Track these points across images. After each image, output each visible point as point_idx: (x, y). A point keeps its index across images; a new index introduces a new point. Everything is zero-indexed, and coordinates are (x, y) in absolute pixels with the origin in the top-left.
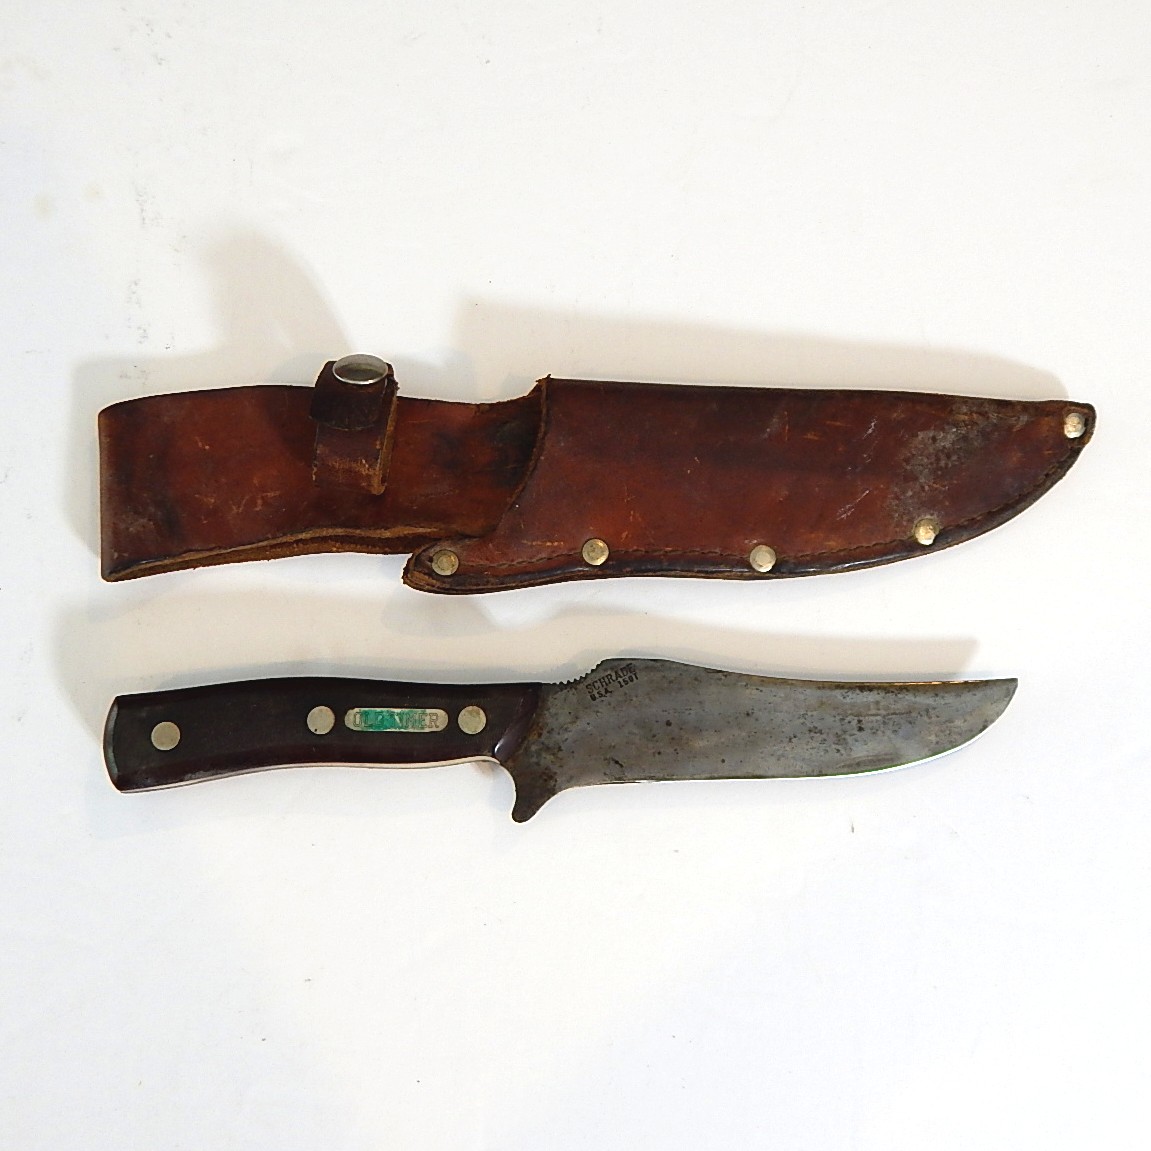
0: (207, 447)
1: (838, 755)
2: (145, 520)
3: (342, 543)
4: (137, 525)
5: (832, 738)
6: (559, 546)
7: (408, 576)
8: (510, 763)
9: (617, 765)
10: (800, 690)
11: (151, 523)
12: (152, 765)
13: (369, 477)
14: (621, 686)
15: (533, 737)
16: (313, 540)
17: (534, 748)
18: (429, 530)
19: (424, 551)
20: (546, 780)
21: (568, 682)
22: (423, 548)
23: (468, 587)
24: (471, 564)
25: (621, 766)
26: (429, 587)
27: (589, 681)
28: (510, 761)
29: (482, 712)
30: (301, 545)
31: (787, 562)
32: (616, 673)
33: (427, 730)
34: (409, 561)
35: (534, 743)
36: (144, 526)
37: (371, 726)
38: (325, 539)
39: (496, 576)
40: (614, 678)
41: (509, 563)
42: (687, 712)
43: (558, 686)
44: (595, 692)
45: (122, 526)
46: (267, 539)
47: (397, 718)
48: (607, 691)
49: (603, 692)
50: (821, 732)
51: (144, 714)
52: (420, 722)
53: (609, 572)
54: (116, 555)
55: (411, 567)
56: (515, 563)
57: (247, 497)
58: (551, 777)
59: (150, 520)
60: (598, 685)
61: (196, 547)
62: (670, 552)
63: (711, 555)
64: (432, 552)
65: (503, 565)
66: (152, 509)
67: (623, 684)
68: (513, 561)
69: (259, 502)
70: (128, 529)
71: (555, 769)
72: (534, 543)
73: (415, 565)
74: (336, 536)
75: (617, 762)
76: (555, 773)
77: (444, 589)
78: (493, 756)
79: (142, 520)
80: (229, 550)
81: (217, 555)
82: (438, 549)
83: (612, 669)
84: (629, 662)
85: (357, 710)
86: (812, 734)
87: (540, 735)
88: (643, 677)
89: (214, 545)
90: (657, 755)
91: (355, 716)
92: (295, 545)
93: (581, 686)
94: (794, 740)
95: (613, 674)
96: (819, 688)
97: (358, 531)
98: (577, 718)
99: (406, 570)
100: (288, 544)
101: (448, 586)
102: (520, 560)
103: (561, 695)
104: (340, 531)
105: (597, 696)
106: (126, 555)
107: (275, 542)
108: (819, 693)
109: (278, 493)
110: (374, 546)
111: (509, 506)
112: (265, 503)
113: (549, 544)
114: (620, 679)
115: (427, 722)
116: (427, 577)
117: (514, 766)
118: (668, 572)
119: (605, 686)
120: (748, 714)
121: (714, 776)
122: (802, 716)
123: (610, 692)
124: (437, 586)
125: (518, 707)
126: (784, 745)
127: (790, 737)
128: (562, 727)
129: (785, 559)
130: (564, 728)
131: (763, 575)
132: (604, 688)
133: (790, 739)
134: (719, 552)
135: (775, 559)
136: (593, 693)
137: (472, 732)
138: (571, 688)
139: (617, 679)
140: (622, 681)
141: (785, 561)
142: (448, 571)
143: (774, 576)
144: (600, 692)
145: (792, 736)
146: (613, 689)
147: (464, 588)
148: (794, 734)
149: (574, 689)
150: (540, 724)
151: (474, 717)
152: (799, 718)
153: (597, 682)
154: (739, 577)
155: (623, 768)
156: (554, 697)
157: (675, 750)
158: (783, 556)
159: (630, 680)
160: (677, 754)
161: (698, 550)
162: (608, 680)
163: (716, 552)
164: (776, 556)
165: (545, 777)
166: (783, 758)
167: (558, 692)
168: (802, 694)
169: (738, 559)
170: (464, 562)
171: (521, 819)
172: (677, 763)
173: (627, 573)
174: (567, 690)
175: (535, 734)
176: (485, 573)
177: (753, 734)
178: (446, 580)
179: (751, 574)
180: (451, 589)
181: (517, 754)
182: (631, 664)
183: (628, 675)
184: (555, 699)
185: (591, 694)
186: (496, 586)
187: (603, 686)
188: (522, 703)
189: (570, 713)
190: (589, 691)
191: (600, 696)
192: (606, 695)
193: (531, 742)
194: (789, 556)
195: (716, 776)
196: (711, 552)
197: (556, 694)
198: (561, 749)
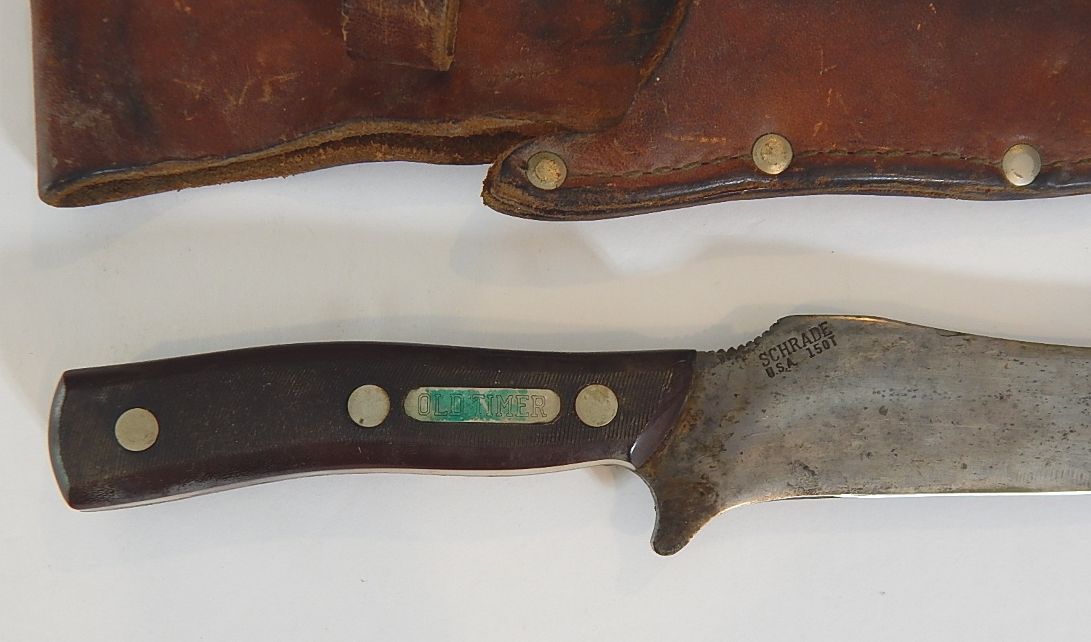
0: (188, 9)
2: (99, 111)
3: (390, 146)
4: (83, 118)
6: (722, 145)
7: (491, 194)
8: (649, 469)
9: (806, 473)
10: (1081, 361)
11: (108, 117)
12: (118, 473)
13: (429, 31)
14: (812, 356)
15: (682, 431)
16: (348, 141)
17: (684, 447)
18: (521, 122)
19: (515, 152)
20: (702, 494)
21: (731, 349)
22: (513, 148)
23: (582, 208)
24: (587, 172)
25: (813, 473)
26: (524, 209)
27: (763, 348)
28: (649, 465)
29: (610, 393)
30: (330, 150)
31: (1059, 170)
32: (804, 335)
33: (529, 421)
34: (490, 172)
35: (683, 440)
36: (95, 120)
37: (444, 415)
38: (365, 140)
39: (626, 191)
40: (801, 343)
41: (644, 170)
42: (913, 394)
43: (717, 356)
44: (773, 365)
45: (63, 119)
46: (281, 142)
47: (482, 401)
48: (790, 363)
49: (785, 365)
51: (103, 397)
52: (518, 409)
53: (794, 184)
54: (55, 162)
55: (496, 178)
56: (652, 170)
57: (250, 83)
58: (710, 490)
59: (104, 112)
60: (778, 353)
61: (177, 154)
62: (887, 152)
63: (946, 157)
64: (525, 155)
65: (634, 171)
66: (108, 96)
67: (814, 352)
68: (648, 167)
69: (267, 89)
70: (71, 123)
71: (715, 477)
72: (682, 139)
73: (502, 173)
74: (380, 135)
75: (806, 468)
76: (716, 484)
77: (544, 210)
78: (629, 460)
79: (93, 112)
80: (226, 162)
81: (210, 169)
82: (535, 149)
83: (797, 330)
84: (823, 320)
85: (422, 390)
87: (693, 427)
88: (844, 343)
89: (203, 153)
90: (865, 458)
91: (420, 400)
92: (321, 151)
93: (751, 356)
94: (1071, 436)
95: (800, 339)
97: (414, 126)
98: (747, 403)
99: (488, 184)
100: (312, 150)
101: (552, 206)
102: (661, 166)
103: (723, 369)
104: (386, 127)
105: (776, 370)
106: (69, 162)
107: (291, 148)
109: (293, 75)
110: (437, 150)
111: (643, 81)
112: (276, 90)
113: (704, 140)
114: (810, 346)
115: (528, 409)
116: (519, 192)
117: (655, 473)
118: (880, 185)
119: (787, 356)
120: (1002, 398)
121: (950, 489)
122: (1083, 400)
123: (794, 365)
124: (534, 206)
125: (665, 386)
126: (1056, 444)
127: (1064, 432)
128: (726, 416)
129: (1056, 166)
130: (727, 418)
131: (1021, 192)
132: (786, 358)
133: (1065, 435)
134: (959, 154)
135: (1040, 165)
136: (769, 366)
137: (598, 424)
138: (736, 359)
139: (805, 346)
140: (812, 348)
141: (1056, 167)
142: (552, 184)
143: (1035, 192)
144: (779, 365)
145: (1068, 430)
146: (799, 360)
147: (575, 210)
148: (1070, 428)
149: (740, 360)
150: (692, 411)
151: (599, 401)
152: (1079, 403)
153: (774, 349)
154: (984, 194)
155: (816, 476)
156: (712, 373)
157: (893, 451)
158: (1053, 161)
159: (825, 347)
160: (895, 457)
161: (929, 150)
162: (792, 346)
163: (955, 154)
164: (1041, 161)
165: (701, 490)
166: (1053, 463)
167: (718, 364)
168: (1082, 367)
169: (985, 165)
170: (575, 170)
171: (667, 550)
172: (895, 470)
173: (820, 187)
174: (731, 361)
175: (684, 426)
176: (608, 185)
177: (1009, 427)
178: (549, 196)
179: (1002, 188)
180: (556, 210)
181: (659, 456)
182: (826, 323)
183: (821, 340)
184: (713, 374)
185: (766, 367)
186: (624, 206)
187: (784, 356)
188: (672, 380)
189: (736, 395)
190: (763, 364)
191: (780, 371)
192: (789, 369)
193: (680, 437)
194: (1062, 161)
195: (954, 488)
196: (947, 154)
197: (714, 367)
198: (724, 448)
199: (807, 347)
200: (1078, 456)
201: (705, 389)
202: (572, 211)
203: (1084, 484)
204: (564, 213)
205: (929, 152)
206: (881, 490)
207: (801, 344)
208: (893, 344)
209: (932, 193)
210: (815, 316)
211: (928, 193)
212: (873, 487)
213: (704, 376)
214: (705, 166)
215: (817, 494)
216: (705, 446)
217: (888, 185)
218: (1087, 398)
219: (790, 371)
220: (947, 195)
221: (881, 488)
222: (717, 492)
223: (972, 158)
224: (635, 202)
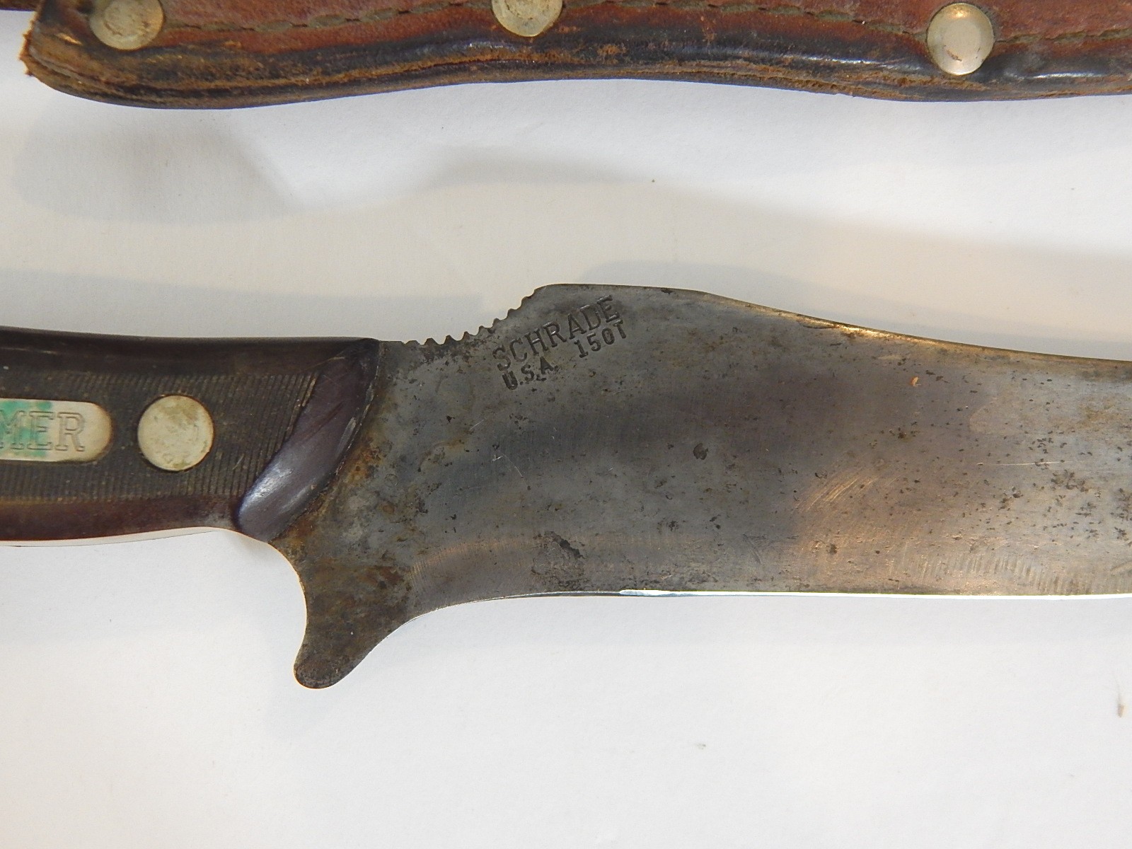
1: (1122, 543)
5: (1107, 502)
8: (292, 540)
9: (565, 552)
10: (1039, 378)
14: (583, 354)
15: (354, 476)
17: (354, 504)
20: (382, 586)
21: (449, 339)
24: (195, 20)
25: (577, 553)
26: (89, 83)
27: (501, 340)
29: (201, 413)
31: (1023, 49)
32: (571, 319)
33: (52, 456)
35: (354, 492)
39: (258, 54)
40: (565, 332)
41: (295, 20)
42: (749, 425)
43: (422, 349)
44: (515, 368)
48: (544, 366)
49: (536, 368)
50: (1082, 486)
52: (34, 435)
53: (563, 55)
56: (309, 20)
58: (396, 579)
60: (524, 348)
63: (828, 18)
67: (587, 348)
71: (407, 557)
75: (564, 544)
76: (407, 569)
77: (119, 86)
78: (237, 526)
83: (561, 310)
84: (605, 295)
86: (1061, 491)
87: (371, 472)
88: (637, 332)
90: (666, 530)
93: (481, 352)
94: (1014, 504)
95: (564, 325)
96: (1086, 376)
98: (468, 432)
99: (30, 40)
103: (427, 373)
105: (519, 376)
108: (1085, 388)
114: (579, 337)
115: (53, 435)
116: (81, 56)
117: (303, 548)
118: (715, 63)
119: (542, 354)
120: (901, 436)
121: (808, 586)
122: (1038, 443)
123: (551, 369)
124: (103, 79)
125: (302, 403)
126: (988, 516)
127: (1004, 497)
128: (430, 453)
129: (1018, 42)
130: (432, 457)
131: (959, 87)
132: (538, 358)
133: (1004, 501)
134: (852, 14)
135: (992, 41)
136: (509, 370)
137: (176, 465)
138: (453, 355)
139: (572, 337)
140: (584, 342)
141: (1018, 46)
142: (132, 38)
143: (984, 88)
144: (527, 369)
145: (1010, 494)
146: (560, 362)
147: (174, 86)
148: (1014, 489)
149: (459, 358)
150: (372, 444)
151: (180, 425)
152: (1031, 449)
153: (519, 341)
154: (895, 87)
155: (581, 559)
156: (410, 378)
157: (713, 519)
158: (1013, 35)
159: (605, 340)
160: (716, 529)
161: (798, 5)
162: (551, 337)
163: (842, 14)
164: (994, 34)
165: (381, 578)
166: (982, 549)
167: (422, 363)
168: (1040, 388)
169: (896, 35)
170: (177, 17)
171: (318, 679)
172: (715, 552)
173: (609, 62)
174: (444, 360)
175: (358, 469)
176: (227, 43)
177: (911, 485)
178: (127, 61)
179: (928, 78)
180: (143, 87)
181: (311, 518)
182: (609, 299)
183: (601, 328)
184: (412, 381)
185: (503, 373)
186: (259, 81)
187: (536, 353)
188: (313, 392)
189: (449, 418)
190: (499, 366)
191: (526, 379)
192: (542, 376)
193: (349, 487)
194: (1029, 35)
195: (812, 583)
196: (830, 13)
197: (415, 368)
198: (425, 508)
199: (575, 340)
200: (1023, 538)
201: (396, 405)
202: (171, 90)
203: (1032, 584)
204: (157, 92)
205: (799, 8)
206: (689, 584)
207: (567, 335)
208: (722, 338)
209: (808, 82)
210: (593, 287)
211: (800, 82)
212: (676, 579)
213: (395, 384)
214: (403, 17)
215: (581, 590)
216: (391, 505)
217: (728, 63)
218: (1044, 440)
219: (544, 379)
220: (833, 86)
221: (690, 581)
222: (408, 584)
223: (874, 23)
224: (278, 76)
